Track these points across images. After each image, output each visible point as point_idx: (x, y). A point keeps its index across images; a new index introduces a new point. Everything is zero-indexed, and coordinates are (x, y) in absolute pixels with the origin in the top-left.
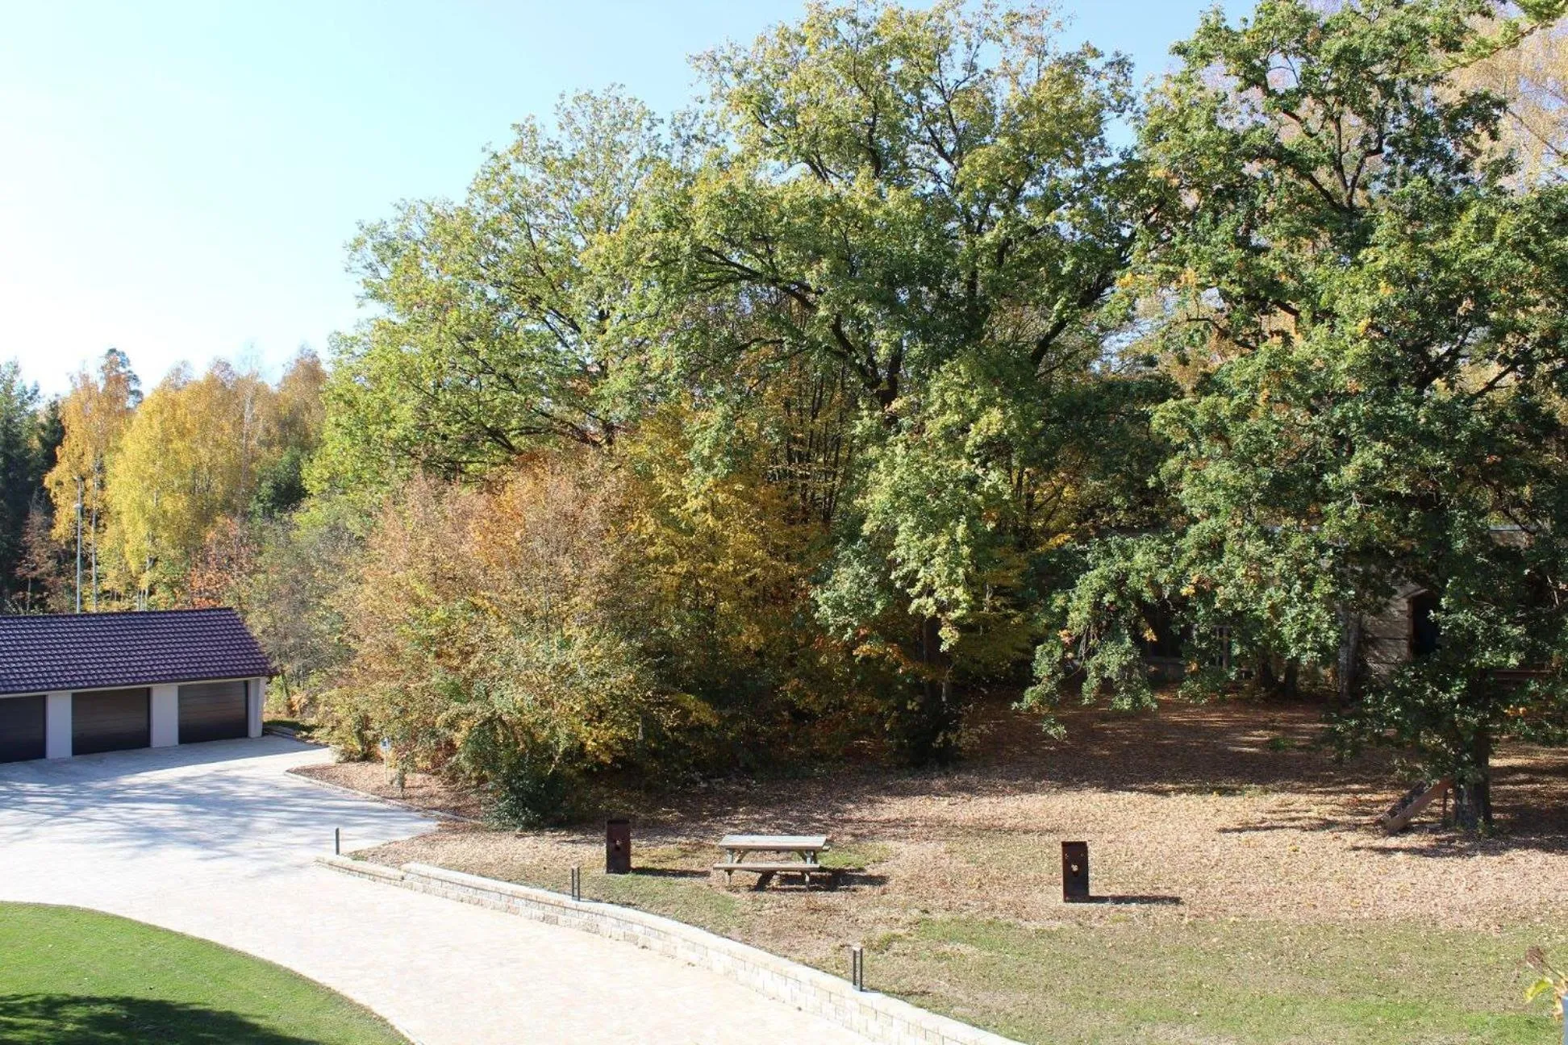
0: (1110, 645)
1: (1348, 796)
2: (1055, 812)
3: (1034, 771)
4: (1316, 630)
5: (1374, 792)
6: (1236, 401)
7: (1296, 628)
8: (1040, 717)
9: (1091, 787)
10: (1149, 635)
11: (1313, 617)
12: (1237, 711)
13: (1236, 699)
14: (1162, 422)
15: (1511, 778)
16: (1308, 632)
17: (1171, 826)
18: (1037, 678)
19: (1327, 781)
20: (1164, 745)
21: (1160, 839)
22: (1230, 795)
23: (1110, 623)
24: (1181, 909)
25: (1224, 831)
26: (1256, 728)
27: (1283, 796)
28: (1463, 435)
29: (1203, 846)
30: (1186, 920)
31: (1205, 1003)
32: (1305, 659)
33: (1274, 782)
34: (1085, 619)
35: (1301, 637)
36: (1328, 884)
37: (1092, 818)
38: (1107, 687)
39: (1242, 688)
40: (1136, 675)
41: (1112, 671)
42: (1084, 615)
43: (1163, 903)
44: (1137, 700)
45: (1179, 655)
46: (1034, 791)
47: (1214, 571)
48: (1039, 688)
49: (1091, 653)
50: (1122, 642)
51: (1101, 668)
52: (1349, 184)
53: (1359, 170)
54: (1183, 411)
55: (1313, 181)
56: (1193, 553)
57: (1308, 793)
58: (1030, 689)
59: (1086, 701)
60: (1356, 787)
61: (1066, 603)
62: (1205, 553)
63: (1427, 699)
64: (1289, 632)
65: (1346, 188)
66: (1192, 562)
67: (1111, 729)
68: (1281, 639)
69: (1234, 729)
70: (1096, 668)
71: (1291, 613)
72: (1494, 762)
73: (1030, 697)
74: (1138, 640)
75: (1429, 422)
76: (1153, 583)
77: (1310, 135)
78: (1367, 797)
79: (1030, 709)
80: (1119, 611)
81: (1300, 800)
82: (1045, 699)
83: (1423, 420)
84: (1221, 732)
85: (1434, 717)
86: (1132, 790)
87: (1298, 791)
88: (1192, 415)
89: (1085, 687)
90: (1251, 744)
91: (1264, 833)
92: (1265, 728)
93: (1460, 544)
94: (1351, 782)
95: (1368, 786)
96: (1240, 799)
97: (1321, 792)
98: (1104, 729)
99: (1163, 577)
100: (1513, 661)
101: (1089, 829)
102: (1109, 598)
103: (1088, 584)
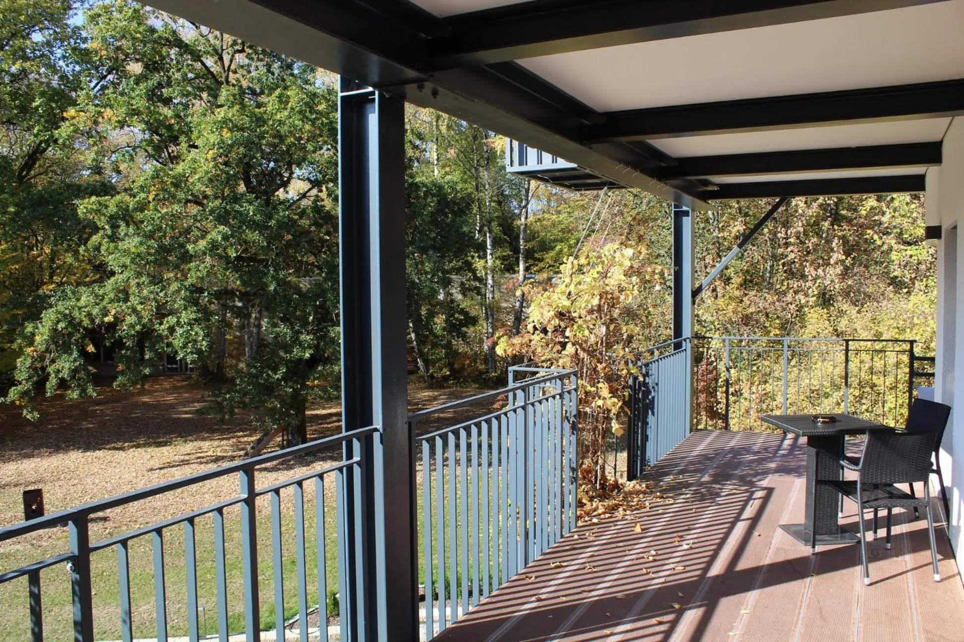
0: (65, 356)
1: (235, 440)
2: (41, 470)
3: (37, 442)
4: (195, 341)
5: (250, 436)
6: (137, 199)
7: (182, 340)
8: (21, 407)
9: (73, 450)
10: (91, 349)
11: (193, 333)
12: (186, 392)
13: (187, 385)
14: (85, 211)
15: (328, 421)
16: (190, 342)
17: (119, 470)
18: (18, 381)
19: (223, 432)
20: (131, 418)
21: (108, 480)
22: (163, 446)
23: (64, 342)
24: (107, 524)
25: (152, 470)
26: (193, 402)
27: (195, 443)
28: (273, 222)
29: (134, 481)
30: (107, 531)
31: (102, 585)
32: (189, 359)
33: (192, 435)
34: (45, 340)
35: (185, 346)
36: (206, 496)
37: (66, 470)
38: (63, 384)
39: (192, 378)
40: (82, 374)
41: (65, 374)
42: (45, 337)
43: (96, 522)
44: (84, 391)
45: (113, 359)
46: (33, 456)
47: (124, 307)
48: (19, 387)
49: (53, 361)
50: (71, 354)
51: (58, 371)
52: (226, 69)
53: (231, 61)
54: (100, 204)
55: (203, 64)
56: (112, 295)
57: (211, 440)
58: (13, 388)
59: (48, 395)
60: (241, 433)
61: (34, 329)
62: (120, 295)
63: (265, 380)
64: (177, 342)
65: (225, 71)
66: (111, 301)
67: (101, 410)
68: (173, 347)
69: (179, 404)
70: (54, 371)
71: (179, 331)
72: (308, 413)
73: (13, 394)
74: (83, 353)
75: (255, 215)
76: (89, 315)
77: (202, 36)
78: (246, 439)
79: (13, 402)
80: (70, 335)
81: (206, 445)
82: (24, 394)
83: (251, 214)
84: (172, 406)
85: (269, 389)
86: (100, 450)
87: (204, 439)
88: (107, 207)
89: (48, 385)
90: (186, 413)
91: (175, 468)
92: (198, 402)
93: (272, 288)
94: (239, 431)
95: (248, 433)
96: (168, 448)
97: (219, 439)
98: (97, 410)
99: (95, 311)
100: (307, 355)
101: (62, 478)
102: (61, 325)
103: (49, 317)
